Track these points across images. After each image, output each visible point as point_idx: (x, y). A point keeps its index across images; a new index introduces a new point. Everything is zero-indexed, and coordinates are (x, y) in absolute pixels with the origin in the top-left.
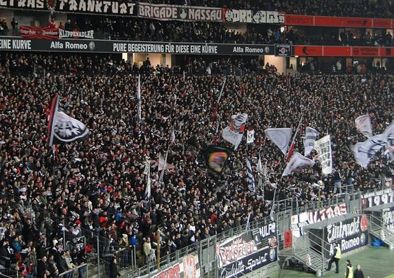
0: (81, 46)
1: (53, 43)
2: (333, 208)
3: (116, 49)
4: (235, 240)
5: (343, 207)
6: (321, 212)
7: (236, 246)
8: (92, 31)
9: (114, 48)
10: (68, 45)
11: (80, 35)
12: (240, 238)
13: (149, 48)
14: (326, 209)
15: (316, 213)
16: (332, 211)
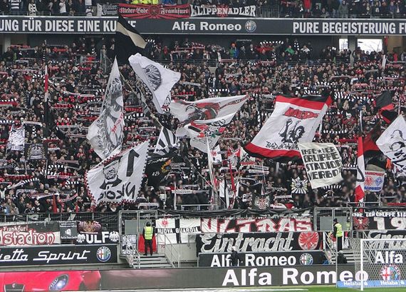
0: (230, 27)
1: (176, 23)
2: (276, 221)
3: (298, 30)
4: (8, 227)
5: (304, 223)
6: (239, 222)
7: (11, 233)
8: (254, 7)
9: (295, 28)
10: (204, 26)
11: (230, 12)
12: (22, 226)
13: (364, 28)
14: (257, 220)
15: (227, 222)
16: (272, 224)
